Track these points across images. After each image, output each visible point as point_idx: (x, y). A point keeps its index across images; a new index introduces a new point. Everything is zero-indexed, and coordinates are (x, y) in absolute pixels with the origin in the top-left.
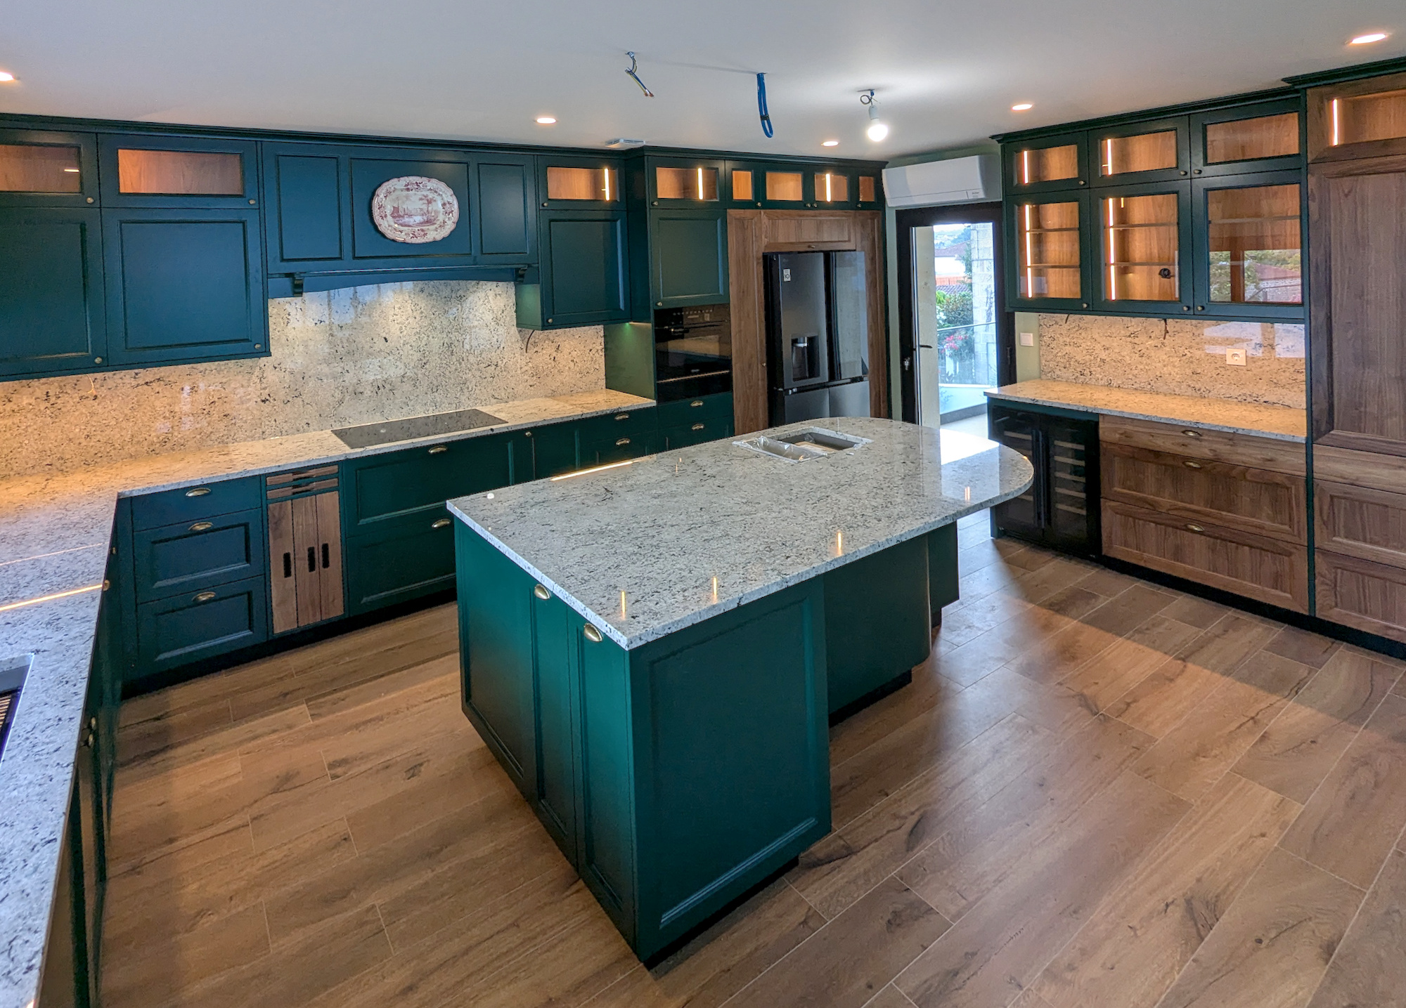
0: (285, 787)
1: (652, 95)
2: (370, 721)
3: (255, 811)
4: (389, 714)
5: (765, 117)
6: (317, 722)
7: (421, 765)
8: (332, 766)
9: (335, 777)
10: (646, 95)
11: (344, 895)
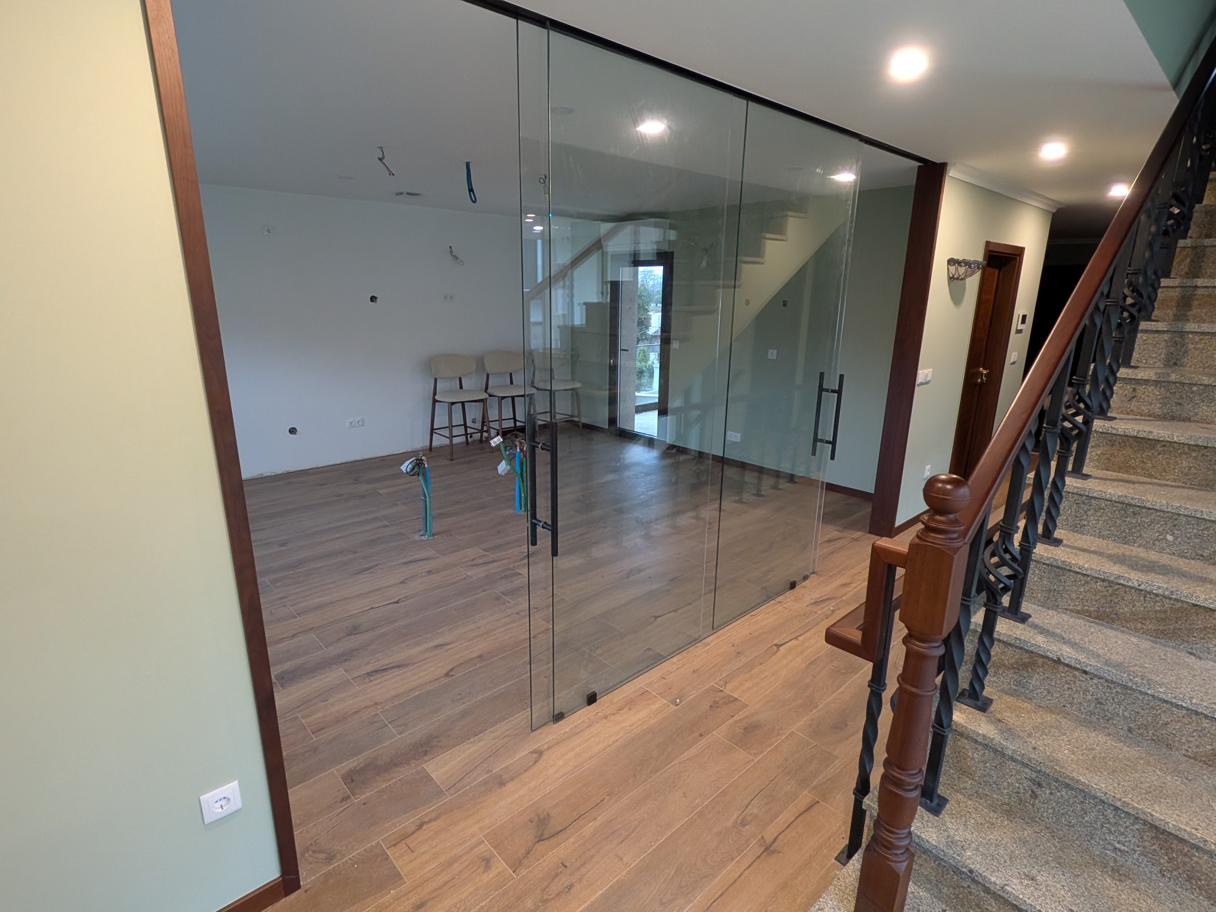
1: (393, 175)
5: (471, 190)
7: (288, 543)
10: (390, 174)
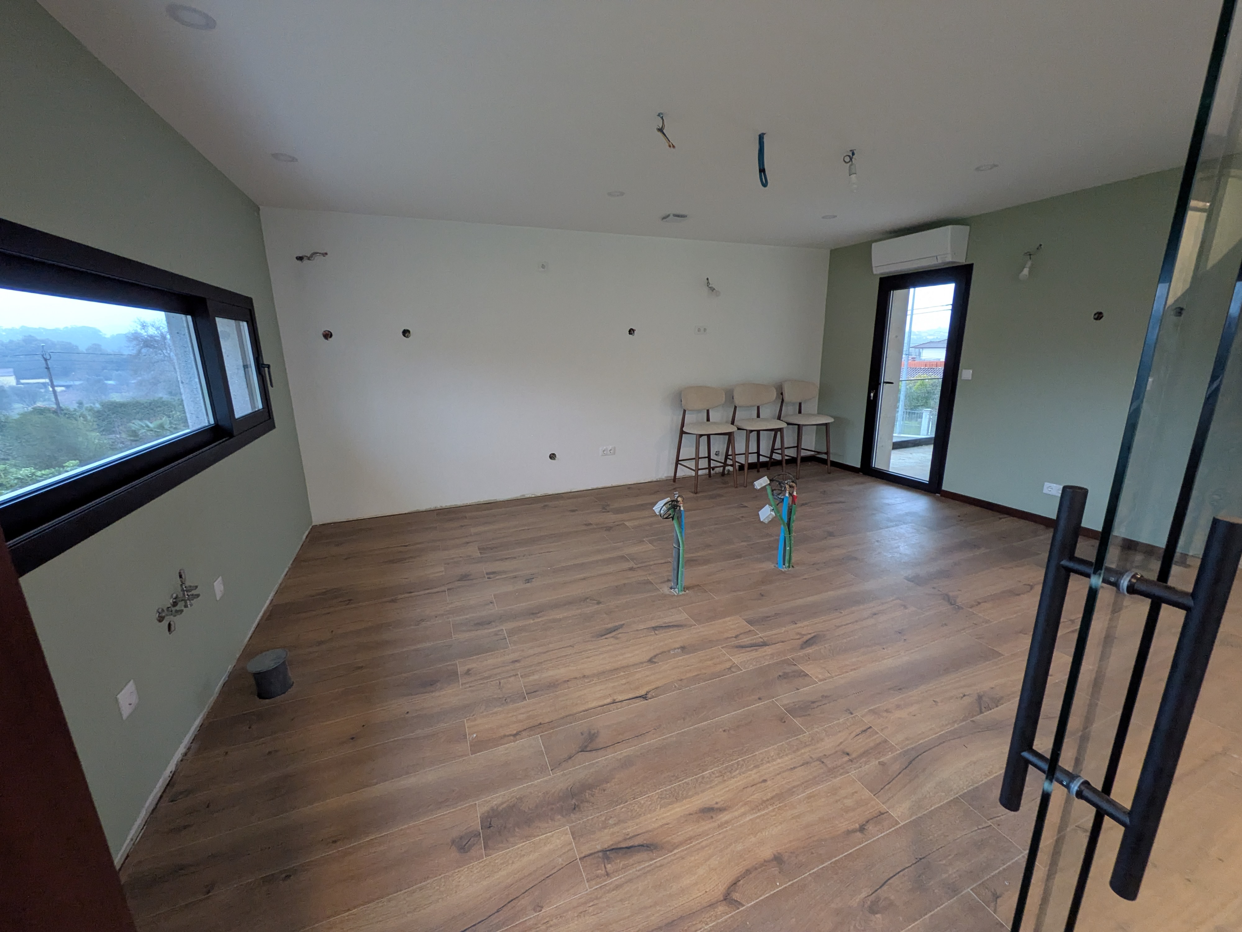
0: (465, 579)
1: (674, 147)
2: (509, 558)
3: (450, 586)
4: (519, 556)
5: (762, 170)
6: (482, 556)
7: (533, 578)
8: (487, 574)
9: (489, 578)
10: (670, 146)
11: (489, 623)
